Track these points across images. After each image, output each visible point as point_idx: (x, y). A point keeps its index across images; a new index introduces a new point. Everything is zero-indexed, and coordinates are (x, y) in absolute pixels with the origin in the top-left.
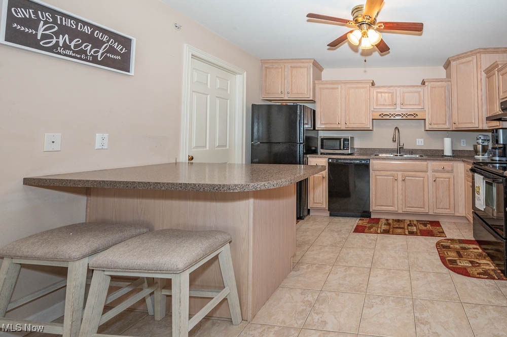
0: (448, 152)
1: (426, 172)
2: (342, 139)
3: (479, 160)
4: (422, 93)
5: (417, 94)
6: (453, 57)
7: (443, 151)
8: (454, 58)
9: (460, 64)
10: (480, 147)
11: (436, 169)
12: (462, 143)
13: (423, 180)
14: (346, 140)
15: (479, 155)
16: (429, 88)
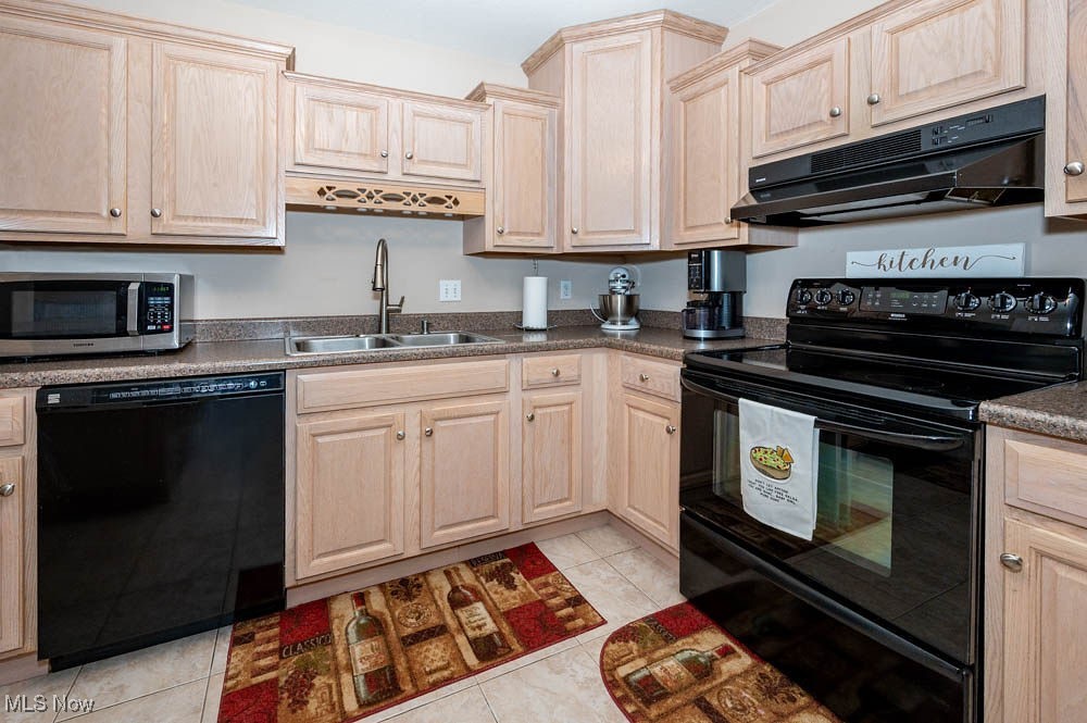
0: (535, 317)
1: (503, 392)
2: (134, 287)
3: (614, 335)
4: (475, 127)
5: (459, 130)
6: (578, 27)
7: (519, 315)
8: (578, 33)
9: (595, 52)
10: (619, 302)
11: (534, 378)
12: (562, 290)
13: (496, 422)
14: (150, 288)
15: (614, 323)
16: (499, 114)
